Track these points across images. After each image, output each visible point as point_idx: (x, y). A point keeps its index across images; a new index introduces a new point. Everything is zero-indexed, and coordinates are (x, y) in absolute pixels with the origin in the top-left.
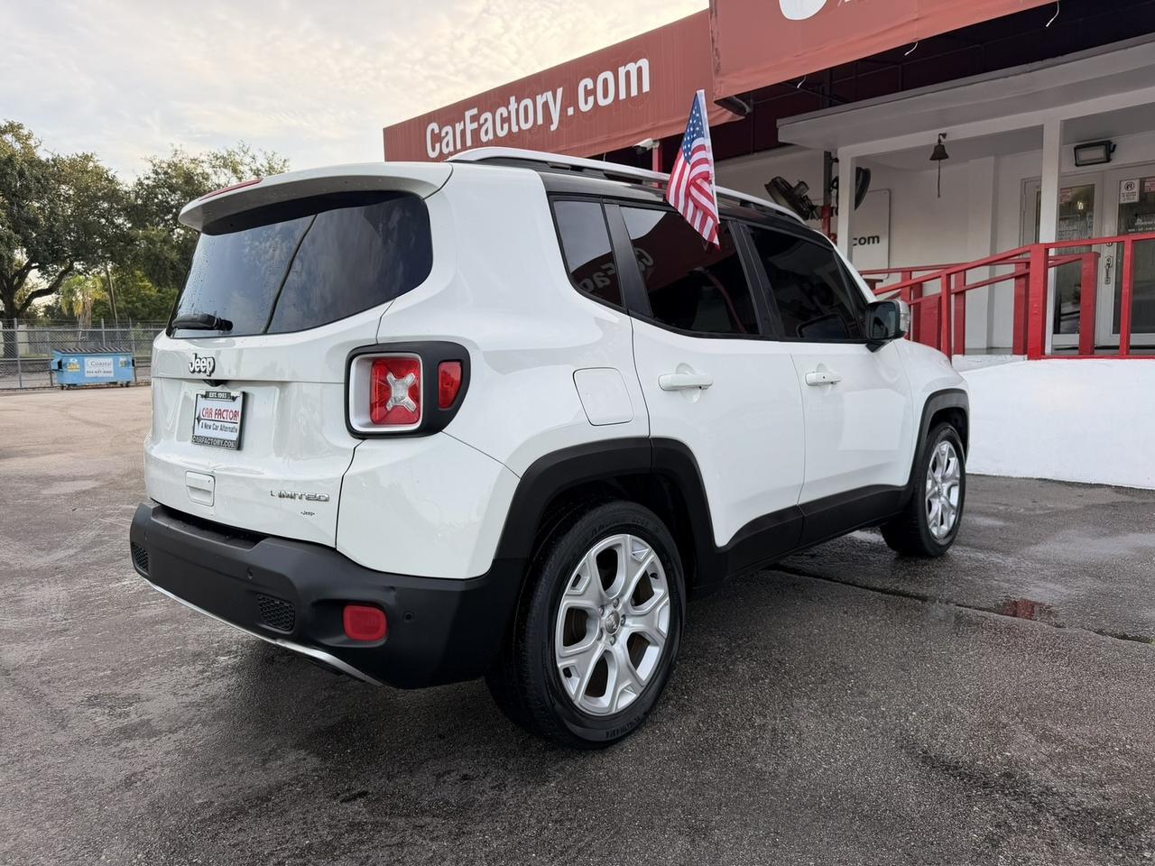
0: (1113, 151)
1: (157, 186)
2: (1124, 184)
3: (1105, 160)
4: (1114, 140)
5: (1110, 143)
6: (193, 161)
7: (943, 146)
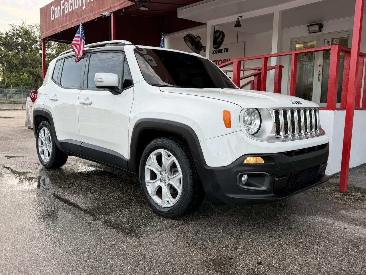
0: (322, 27)
1: (14, 35)
2: (326, 41)
3: (319, 31)
4: (323, 23)
5: (321, 24)
6: (30, 26)
7: (239, 21)
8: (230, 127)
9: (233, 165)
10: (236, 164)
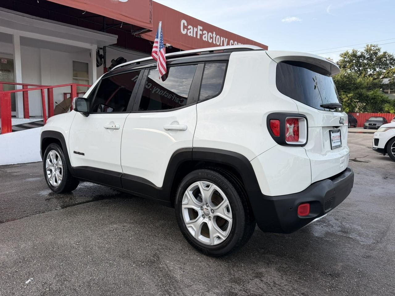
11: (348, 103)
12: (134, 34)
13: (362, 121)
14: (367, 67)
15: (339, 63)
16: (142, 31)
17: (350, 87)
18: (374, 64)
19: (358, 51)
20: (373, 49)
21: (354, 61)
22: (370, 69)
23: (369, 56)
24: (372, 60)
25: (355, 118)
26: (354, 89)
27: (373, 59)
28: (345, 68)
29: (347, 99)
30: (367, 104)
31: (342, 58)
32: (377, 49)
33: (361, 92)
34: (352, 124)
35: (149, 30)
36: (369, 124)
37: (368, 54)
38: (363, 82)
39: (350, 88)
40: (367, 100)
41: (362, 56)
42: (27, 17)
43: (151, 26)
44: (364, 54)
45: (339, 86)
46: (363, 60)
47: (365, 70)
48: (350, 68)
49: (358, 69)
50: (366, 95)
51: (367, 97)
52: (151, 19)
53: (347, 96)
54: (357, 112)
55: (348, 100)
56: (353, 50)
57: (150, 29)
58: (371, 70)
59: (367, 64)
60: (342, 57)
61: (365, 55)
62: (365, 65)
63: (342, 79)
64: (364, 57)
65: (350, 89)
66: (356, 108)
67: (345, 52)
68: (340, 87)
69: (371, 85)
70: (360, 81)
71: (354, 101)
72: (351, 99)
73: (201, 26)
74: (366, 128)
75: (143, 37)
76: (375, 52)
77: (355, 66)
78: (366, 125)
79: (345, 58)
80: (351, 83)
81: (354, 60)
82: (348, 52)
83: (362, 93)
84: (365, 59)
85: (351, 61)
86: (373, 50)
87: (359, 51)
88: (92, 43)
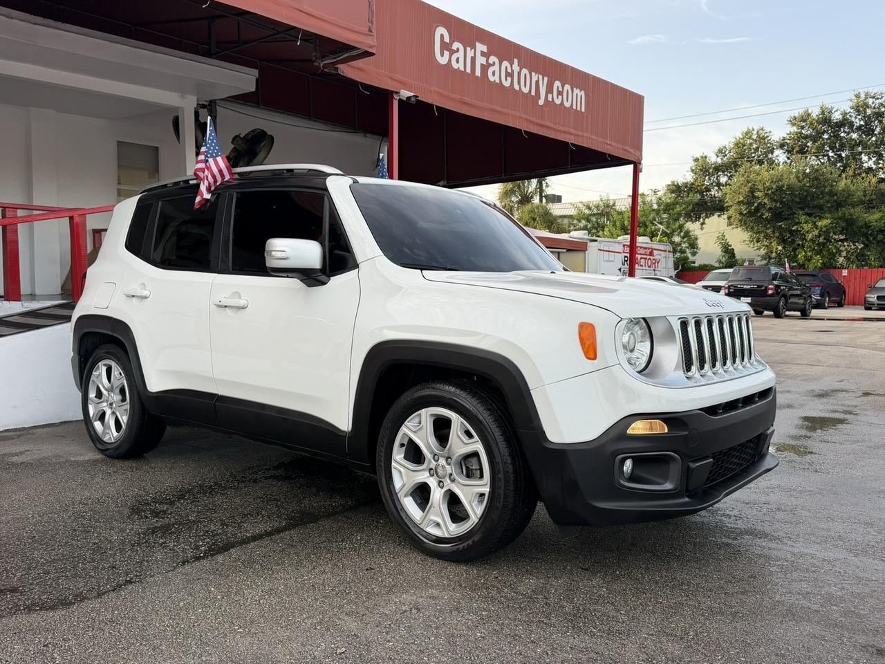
8: (595, 358)
9: (605, 439)
10: (611, 435)
11: (819, 244)
12: (322, 64)
13: (858, 289)
14: (860, 149)
15: (788, 141)
16: (346, 55)
17: (822, 201)
18: (876, 141)
19: (834, 110)
20: (873, 103)
21: (826, 136)
22: (868, 154)
23: (862, 123)
24: (870, 132)
25: (839, 282)
26: (832, 206)
27: (873, 130)
28: (805, 153)
29: (816, 232)
30: (866, 246)
31: (795, 129)
32: (882, 104)
33: (851, 215)
34: (832, 299)
35: (366, 52)
36: (879, 298)
37: (860, 117)
38: (853, 188)
39: (822, 205)
40: (866, 236)
41: (845, 123)
42: (21, 20)
43: (371, 43)
44: (850, 116)
45: (793, 200)
46: (848, 133)
47: (856, 157)
48: (816, 153)
49: (835, 156)
50: (863, 223)
51: (867, 226)
52: (372, 24)
53: (816, 227)
54: (842, 267)
55: (819, 237)
56: (821, 108)
57: (370, 50)
58: (870, 158)
59: (860, 142)
60: (794, 125)
61: (853, 119)
62: (854, 146)
63: (800, 181)
64: (851, 124)
65: (821, 208)
66: (840, 255)
67: (802, 111)
68: (796, 203)
69: (874, 197)
70: (847, 188)
71: (835, 239)
72: (826, 233)
73: (483, 42)
74: (870, 309)
75: (343, 72)
76: (877, 110)
77: (828, 149)
78: (871, 300)
79: (803, 128)
80: (822, 193)
81: (824, 132)
82: (810, 111)
83: (854, 217)
84: (853, 131)
85: (819, 134)
86: (873, 105)
87: (837, 110)
88: (183, 92)
